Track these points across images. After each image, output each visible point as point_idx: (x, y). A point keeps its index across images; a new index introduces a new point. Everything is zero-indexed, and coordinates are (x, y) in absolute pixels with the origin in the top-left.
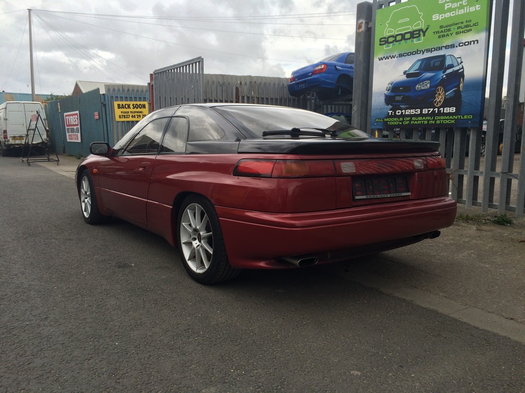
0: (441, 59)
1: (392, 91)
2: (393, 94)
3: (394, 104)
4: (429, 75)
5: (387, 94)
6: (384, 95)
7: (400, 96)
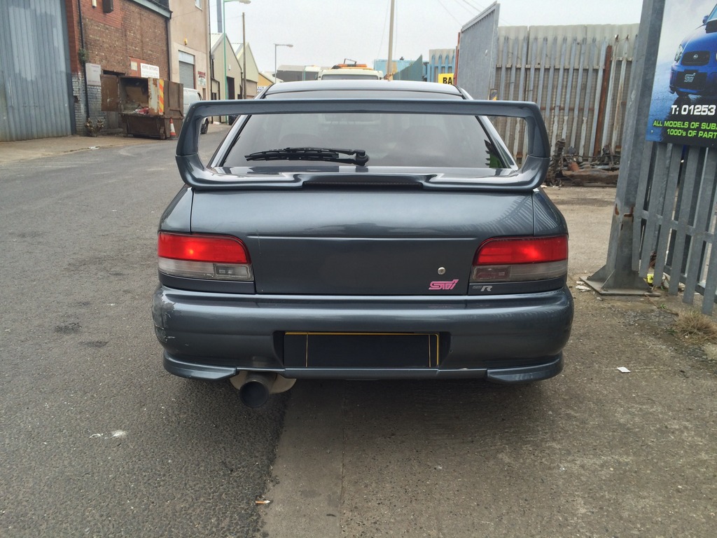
1: (682, 63)
2: (682, 69)
3: (681, 90)
5: (676, 68)
6: (670, 70)
7: (691, 72)
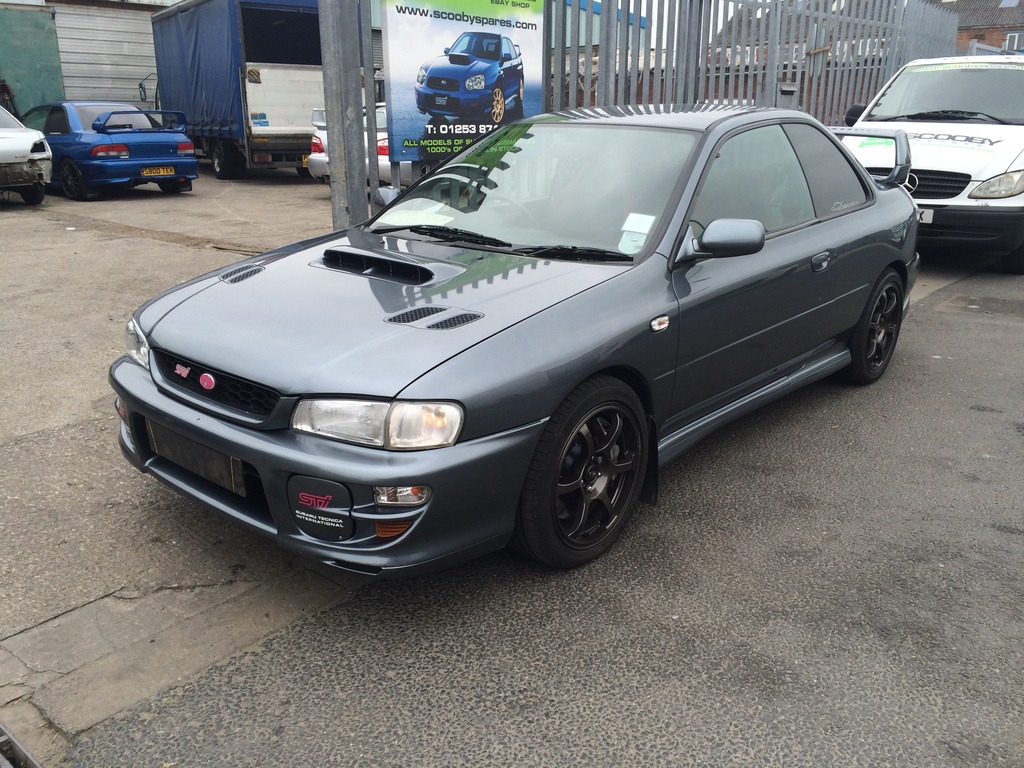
0: (495, 41)
1: (428, 85)
2: (430, 92)
3: (434, 111)
4: (481, 64)
5: (421, 90)
6: (414, 91)
7: (442, 96)
